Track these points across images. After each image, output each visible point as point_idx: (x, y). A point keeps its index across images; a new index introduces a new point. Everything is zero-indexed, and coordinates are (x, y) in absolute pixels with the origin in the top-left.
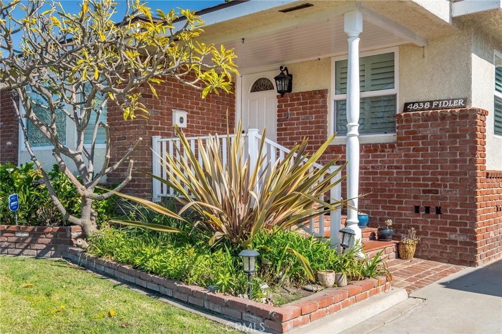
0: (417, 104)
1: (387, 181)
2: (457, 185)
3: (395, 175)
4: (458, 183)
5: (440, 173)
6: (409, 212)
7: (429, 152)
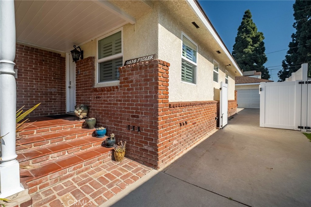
0: (131, 61)
1: (116, 109)
2: (148, 113)
3: (119, 105)
4: (149, 112)
5: (140, 105)
6: (125, 129)
7: (134, 91)
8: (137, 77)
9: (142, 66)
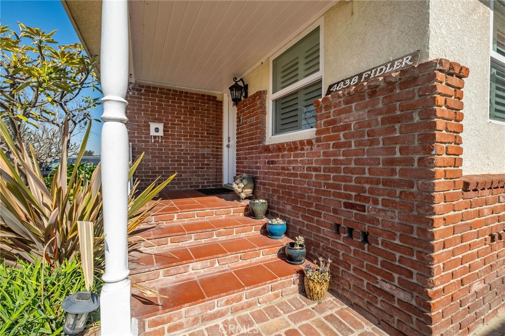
0: (342, 83)
1: (306, 186)
2: (394, 202)
3: (314, 179)
4: (398, 200)
5: (368, 181)
6: (328, 230)
7: (353, 147)
8: (363, 115)
9: (377, 86)
